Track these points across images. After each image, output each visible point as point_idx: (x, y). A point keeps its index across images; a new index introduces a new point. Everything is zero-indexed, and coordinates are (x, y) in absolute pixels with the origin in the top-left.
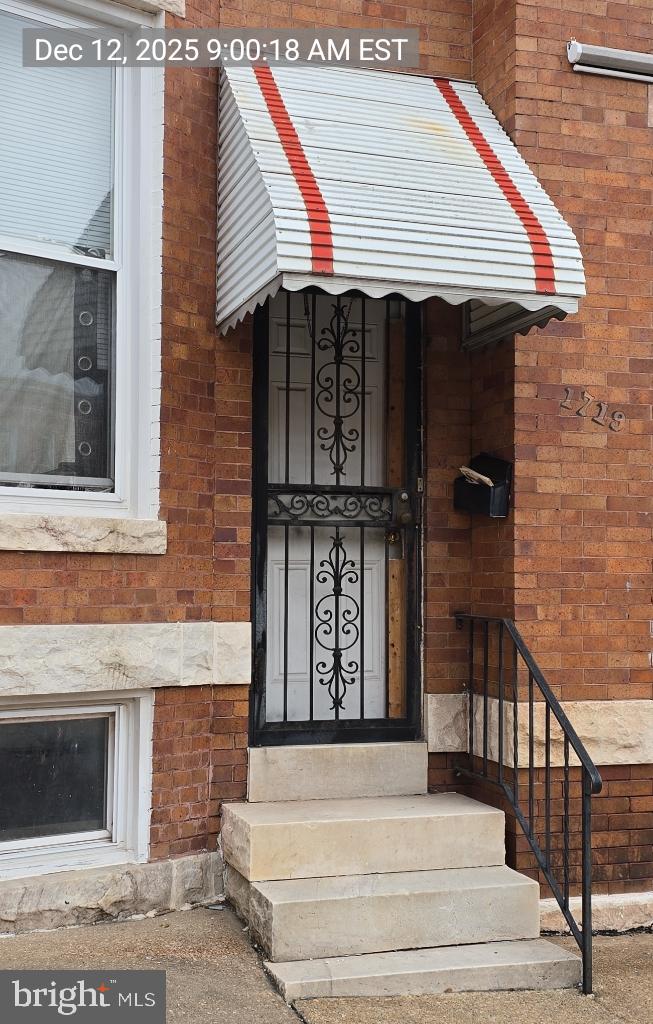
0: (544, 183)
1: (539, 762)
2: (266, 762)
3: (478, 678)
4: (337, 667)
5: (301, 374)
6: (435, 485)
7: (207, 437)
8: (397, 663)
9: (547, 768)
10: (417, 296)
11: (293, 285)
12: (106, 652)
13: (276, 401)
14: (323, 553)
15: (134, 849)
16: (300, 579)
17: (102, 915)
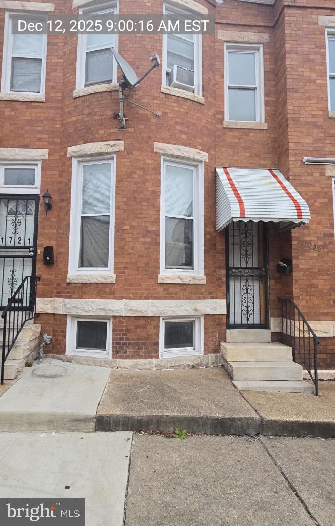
0: (298, 192)
1: (302, 336)
2: (231, 333)
3: (284, 314)
4: (248, 311)
5: (237, 240)
6: (272, 266)
7: (215, 256)
8: (263, 310)
9: (304, 337)
10: (266, 221)
11: (235, 220)
12: (193, 306)
13: (231, 247)
14: (243, 283)
15: (200, 351)
16: (238, 289)
17: (193, 367)
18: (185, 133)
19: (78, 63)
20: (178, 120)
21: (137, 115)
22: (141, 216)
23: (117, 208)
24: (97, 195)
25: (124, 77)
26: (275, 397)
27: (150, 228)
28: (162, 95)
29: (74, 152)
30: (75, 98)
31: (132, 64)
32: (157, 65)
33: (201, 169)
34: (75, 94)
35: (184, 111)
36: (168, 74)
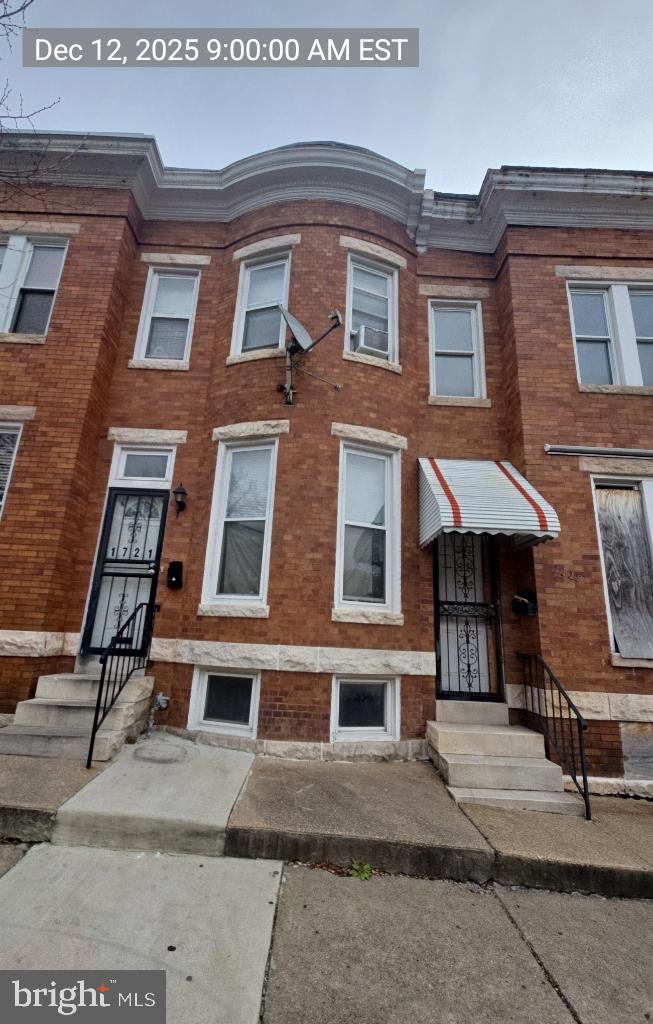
0: (540, 493)
1: (557, 715)
2: (443, 706)
3: (528, 679)
4: (469, 671)
5: (450, 562)
6: (504, 602)
7: (417, 584)
8: (493, 672)
9: (561, 719)
10: (493, 533)
11: (447, 531)
12: (384, 661)
13: (441, 571)
14: (461, 627)
15: (395, 735)
16: (453, 637)
17: (384, 760)
18: (374, 411)
19: (235, 324)
20: (366, 394)
21: (309, 387)
22: (310, 522)
23: (277, 510)
24: (250, 497)
25: (295, 340)
26: (519, 816)
27: (322, 540)
28: (344, 363)
29: (221, 434)
30: (228, 366)
31: (306, 325)
32: (337, 325)
33: (397, 459)
34: (229, 361)
35: (372, 382)
36: (353, 337)
